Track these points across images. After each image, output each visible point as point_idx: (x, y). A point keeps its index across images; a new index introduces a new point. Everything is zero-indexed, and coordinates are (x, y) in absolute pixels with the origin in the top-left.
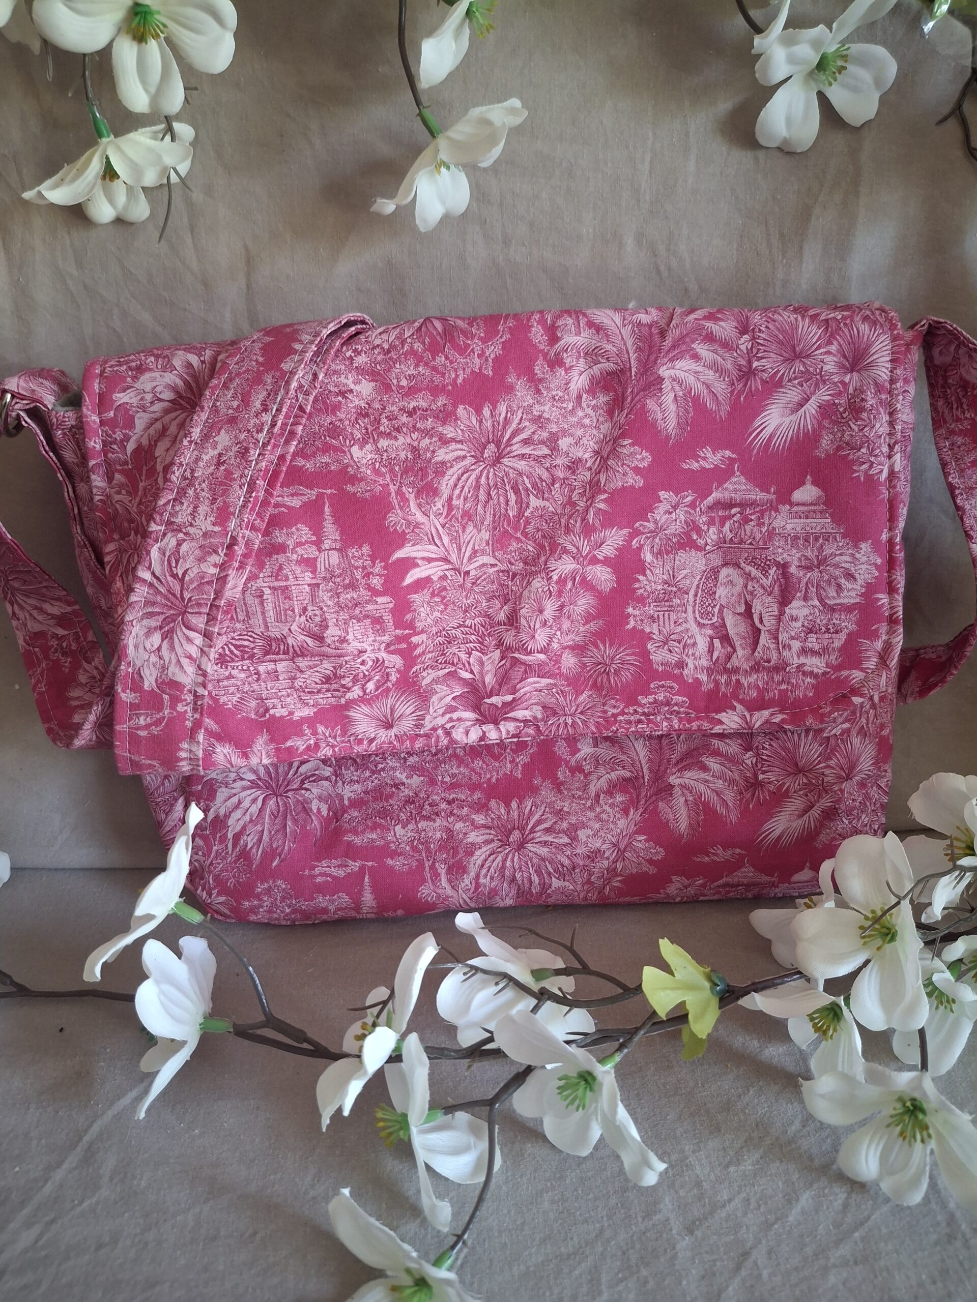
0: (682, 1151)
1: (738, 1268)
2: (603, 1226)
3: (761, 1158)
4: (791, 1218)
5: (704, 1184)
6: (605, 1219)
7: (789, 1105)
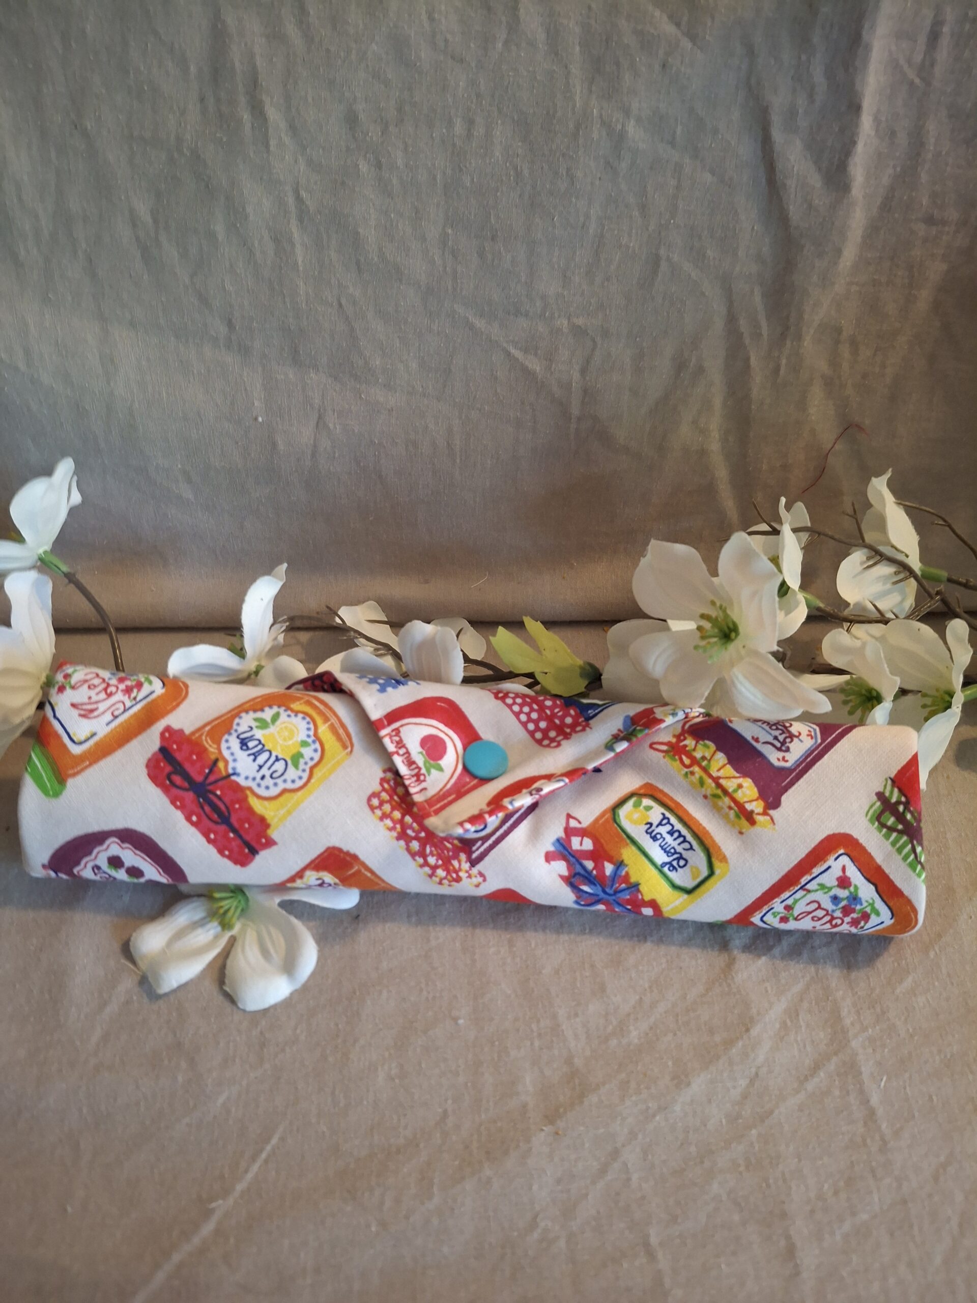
0: (554, 1017)
1: (603, 1171)
2: (445, 1112)
3: (651, 1028)
4: (677, 1108)
5: (576, 1060)
6: (450, 1102)
7: (694, 962)
